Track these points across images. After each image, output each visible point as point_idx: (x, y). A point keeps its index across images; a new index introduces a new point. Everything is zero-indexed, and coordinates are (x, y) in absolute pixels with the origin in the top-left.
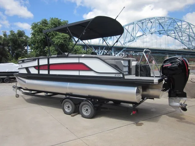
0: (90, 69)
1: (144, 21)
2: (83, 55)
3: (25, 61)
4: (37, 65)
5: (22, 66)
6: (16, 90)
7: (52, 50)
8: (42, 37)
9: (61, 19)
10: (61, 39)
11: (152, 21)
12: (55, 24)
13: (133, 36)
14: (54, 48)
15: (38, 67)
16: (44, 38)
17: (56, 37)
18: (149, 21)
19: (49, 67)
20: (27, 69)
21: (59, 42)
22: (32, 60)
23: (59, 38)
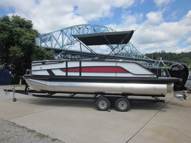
0: (127, 72)
1: (81, 26)
2: (121, 60)
3: (46, 63)
4: (65, 67)
5: (41, 68)
6: (14, 94)
7: (18, 50)
8: (7, 36)
9: (25, 19)
10: (30, 39)
11: (88, 27)
12: (19, 23)
13: (71, 40)
14: (20, 49)
15: (66, 70)
16: (7, 37)
17: (23, 37)
18: (86, 28)
19: (80, 69)
20: (49, 71)
21: (28, 42)
22: (58, 62)
23: (27, 38)
